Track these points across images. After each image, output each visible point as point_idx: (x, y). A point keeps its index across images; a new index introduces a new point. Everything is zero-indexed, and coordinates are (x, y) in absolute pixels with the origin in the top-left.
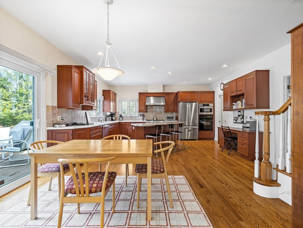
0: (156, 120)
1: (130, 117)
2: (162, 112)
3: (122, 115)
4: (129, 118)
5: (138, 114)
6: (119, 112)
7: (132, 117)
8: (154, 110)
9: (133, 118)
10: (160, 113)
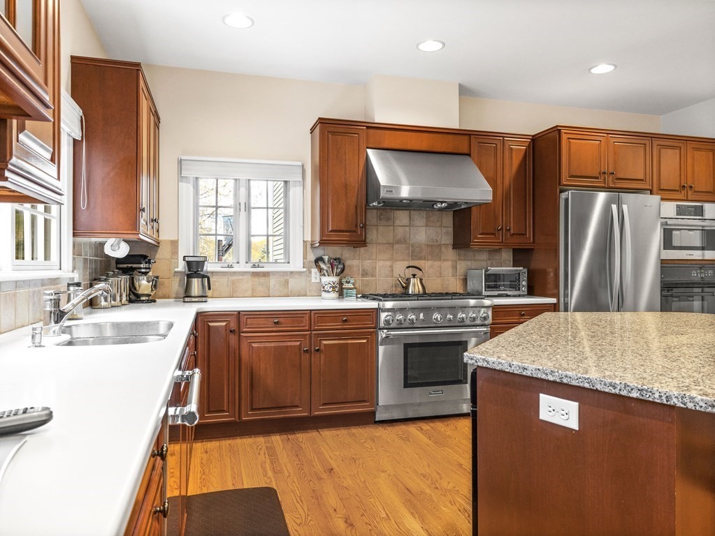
0: (418, 296)
1: (255, 274)
2: (440, 246)
3: (200, 264)
4: (247, 284)
5: (305, 257)
6: (174, 244)
7: (266, 274)
8: (400, 232)
9: (273, 281)
10: (434, 250)
